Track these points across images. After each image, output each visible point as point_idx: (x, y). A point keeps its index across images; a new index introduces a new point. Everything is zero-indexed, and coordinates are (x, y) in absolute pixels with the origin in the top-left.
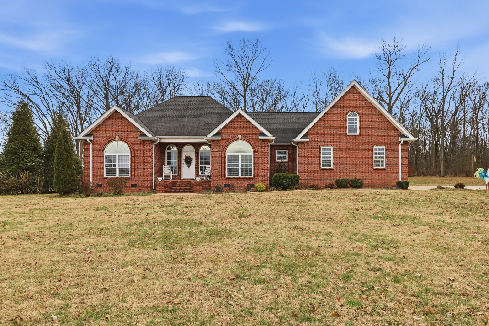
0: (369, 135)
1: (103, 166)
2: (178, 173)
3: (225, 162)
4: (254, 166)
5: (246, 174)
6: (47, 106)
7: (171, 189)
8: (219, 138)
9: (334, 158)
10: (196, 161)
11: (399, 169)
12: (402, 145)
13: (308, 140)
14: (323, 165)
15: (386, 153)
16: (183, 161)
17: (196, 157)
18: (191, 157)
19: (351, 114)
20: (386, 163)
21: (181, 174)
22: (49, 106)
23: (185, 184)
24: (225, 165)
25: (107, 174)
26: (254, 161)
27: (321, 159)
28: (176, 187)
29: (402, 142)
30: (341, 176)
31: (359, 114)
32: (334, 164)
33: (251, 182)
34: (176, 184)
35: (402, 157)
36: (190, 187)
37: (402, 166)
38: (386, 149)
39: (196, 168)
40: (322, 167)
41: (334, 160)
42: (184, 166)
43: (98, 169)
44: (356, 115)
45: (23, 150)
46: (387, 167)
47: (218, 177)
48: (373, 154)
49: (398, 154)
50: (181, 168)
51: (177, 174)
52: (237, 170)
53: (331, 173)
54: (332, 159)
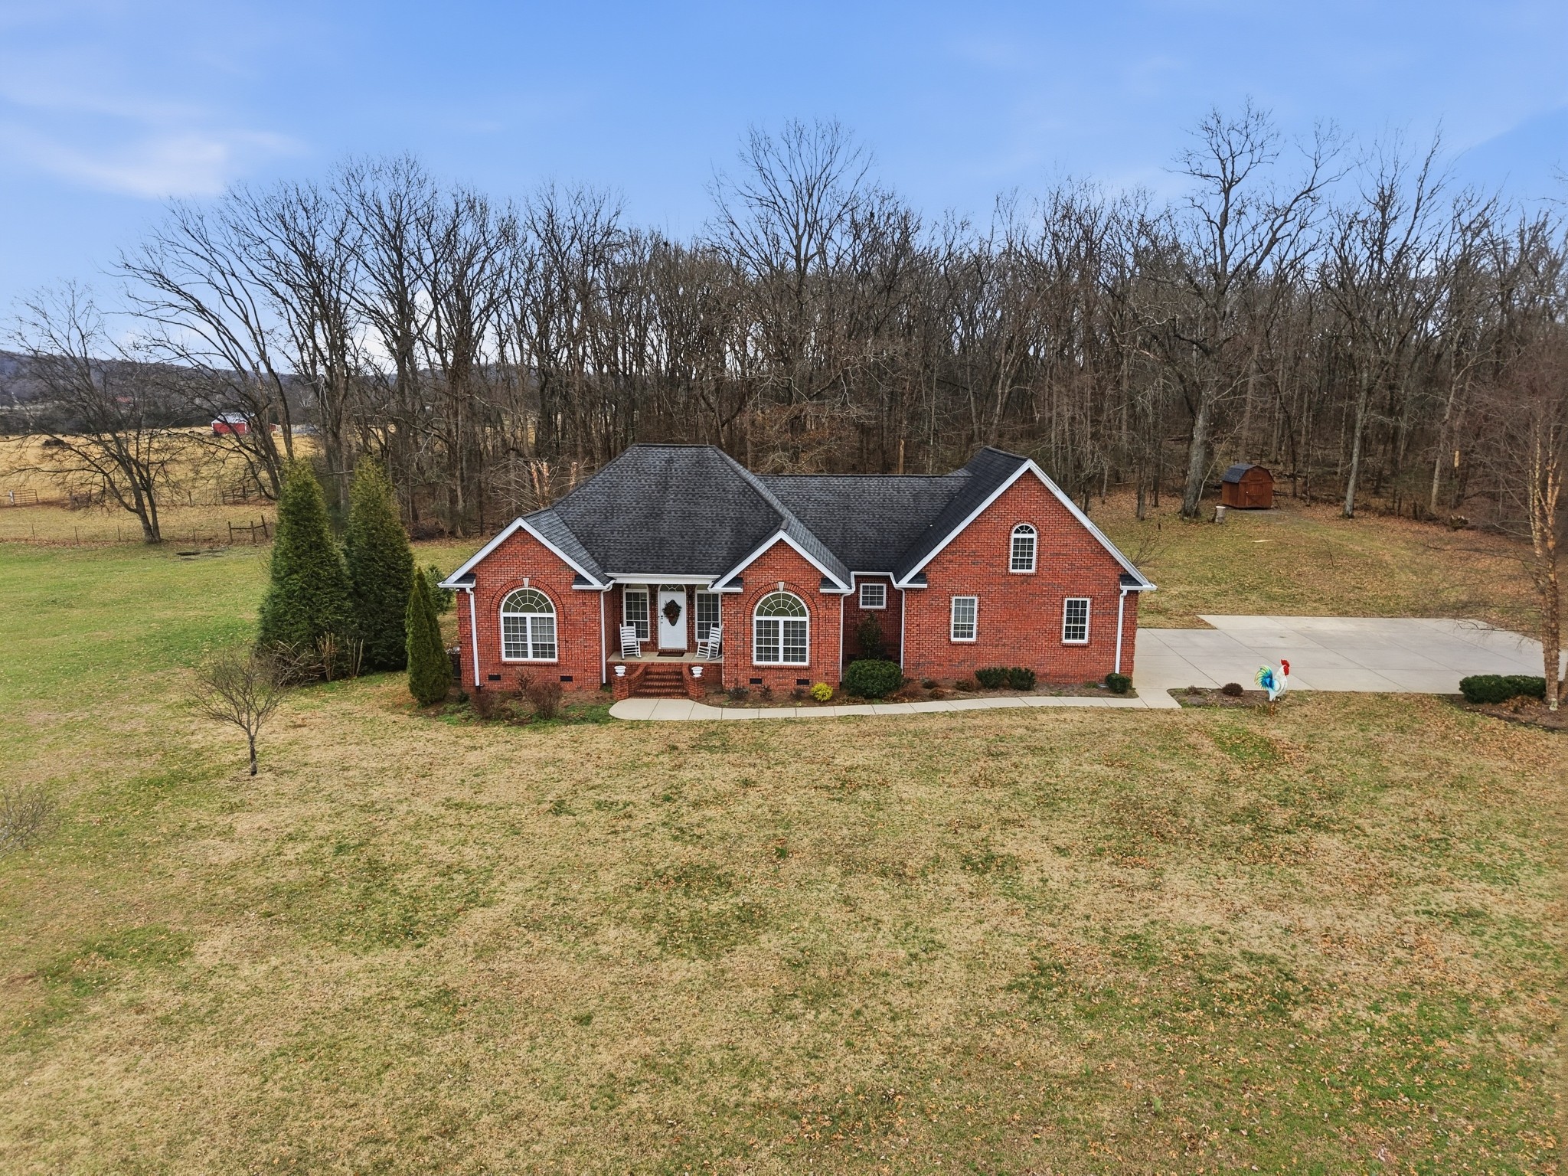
0: (1055, 575)
1: (499, 639)
2: (652, 636)
3: (752, 634)
4: (811, 645)
5: (794, 659)
6: (242, 316)
7: (641, 686)
8: (739, 590)
9: (979, 622)
10: (688, 614)
11: (1115, 647)
12: (1125, 597)
13: (925, 586)
14: (956, 635)
15: (1092, 613)
16: (660, 613)
17: (688, 604)
18: (679, 603)
19: (1021, 528)
20: (1090, 635)
21: (656, 639)
22: (246, 317)
23: (669, 673)
24: (752, 641)
25: (508, 654)
26: (811, 633)
27: (953, 623)
28: (652, 680)
29: (1125, 593)
30: (991, 660)
31: (1038, 530)
32: (979, 633)
33: (803, 676)
34: (651, 673)
35: (1124, 622)
36: (678, 680)
37: (1122, 640)
38: (1092, 604)
39: (688, 628)
40: (954, 639)
41: (978, 626)
42: (664, 623)
43: (490, 646)
44: (1031, 532)
45: (318, 588)
46: (1090, 640)
47: (736, 665)
48: (1062, 613)
49: (1117, 614)
50: (657, 627)
51: (648, 639)
52: (776, 650)
53: (973, 651)
54: (975, 624)
